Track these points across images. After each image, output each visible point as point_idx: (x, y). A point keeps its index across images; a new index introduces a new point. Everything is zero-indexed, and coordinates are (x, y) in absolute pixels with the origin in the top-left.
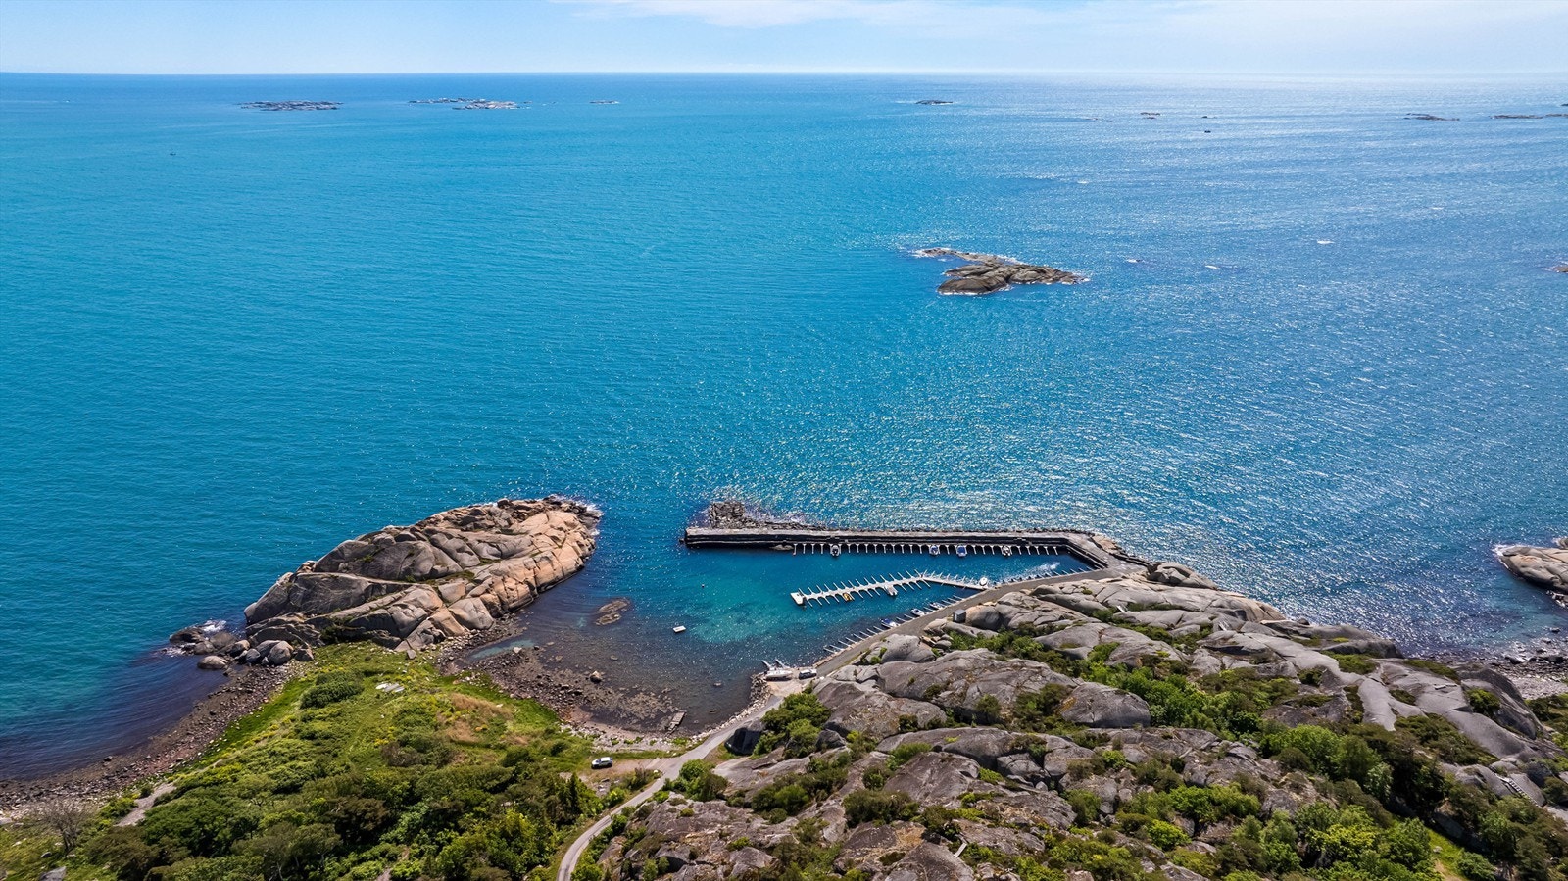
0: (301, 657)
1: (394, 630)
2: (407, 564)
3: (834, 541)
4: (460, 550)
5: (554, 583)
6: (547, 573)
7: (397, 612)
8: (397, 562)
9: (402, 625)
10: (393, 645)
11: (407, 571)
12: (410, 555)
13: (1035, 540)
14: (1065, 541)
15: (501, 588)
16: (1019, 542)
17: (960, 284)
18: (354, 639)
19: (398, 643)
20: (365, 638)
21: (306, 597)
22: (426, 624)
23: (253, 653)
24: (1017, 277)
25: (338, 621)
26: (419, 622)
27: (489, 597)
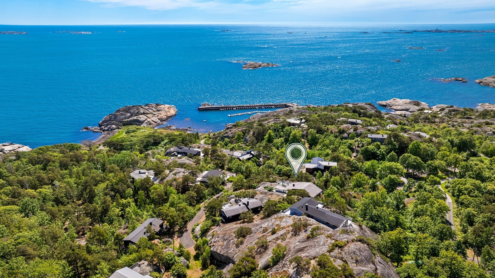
0: (118, 128)
1: (139, 122)
2: (137, 111)
3: (234, 107)
4: (148, 109)
5: (171, 116)
6: (169, 114)
7: (139, 119)
8: (134, 111)
9: (141, 121)
10: (140, 125)
11: (137, 113)
12: (137, 109)
13: (279, 105)
14: (286, 105)
15: (160, 116)
16: (276, 105)
17: (248, 67)
18: (130, 125)
19: (141, 125)
20: (133, 124)
21: (115, 118)
22: (146, 121)
23: (106, 128)
24: (262, 65)
25: (125, 121)
26: (145, 121)
27: (158, 117)
